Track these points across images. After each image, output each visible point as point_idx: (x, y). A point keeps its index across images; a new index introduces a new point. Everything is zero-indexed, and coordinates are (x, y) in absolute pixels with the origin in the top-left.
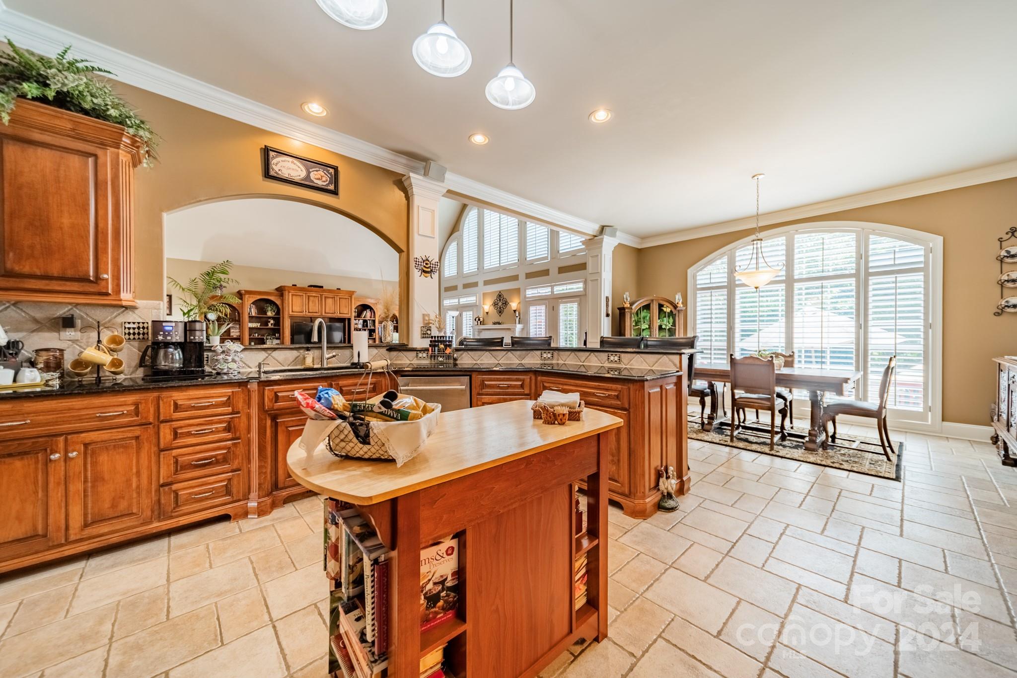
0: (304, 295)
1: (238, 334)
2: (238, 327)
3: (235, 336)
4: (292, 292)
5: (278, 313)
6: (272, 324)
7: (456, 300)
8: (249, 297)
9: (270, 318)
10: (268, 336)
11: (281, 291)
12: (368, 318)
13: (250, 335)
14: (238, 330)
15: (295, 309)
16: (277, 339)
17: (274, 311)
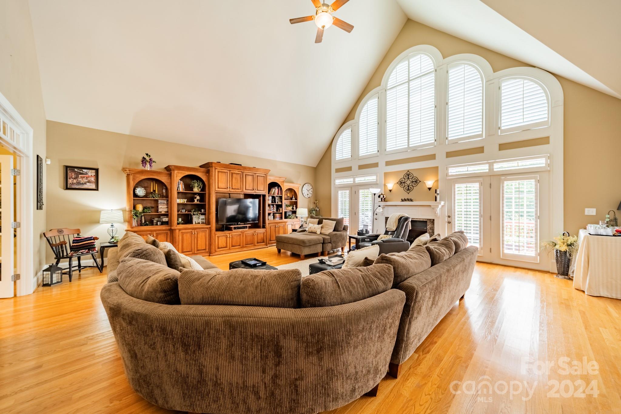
0: (228, 172)
1: (166, 210)
2: (165, 202)
3: (163, 213)
4: (219, 169)
5: (203, 189)
6: (198, 200)
7: (352, 180)
8: (179, 173)
9: (195, 194)
10: (194, 211)
11: (207, 167)
12: (276, 195)
13: (178, 211)
14: (166, 206)
15: (221, 185)
16: (202, 214)
17: (200, 188)
